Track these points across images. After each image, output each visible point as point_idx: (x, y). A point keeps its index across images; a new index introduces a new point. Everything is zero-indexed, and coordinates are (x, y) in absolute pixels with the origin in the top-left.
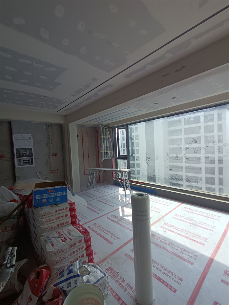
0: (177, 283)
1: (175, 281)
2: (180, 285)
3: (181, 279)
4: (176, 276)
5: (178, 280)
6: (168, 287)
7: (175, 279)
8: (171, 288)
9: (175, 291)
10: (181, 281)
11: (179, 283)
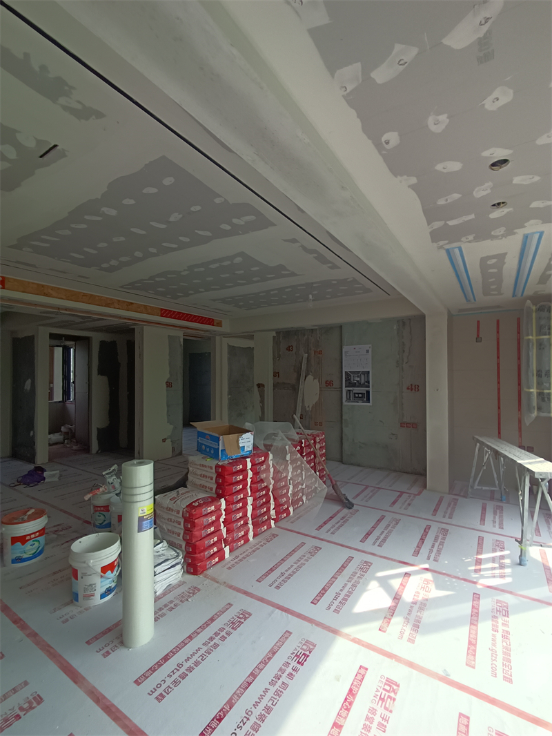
0: (154, 689)
1: (159, 686)
2: (149, 694)
3: (160, 698)
4: (170, 690)
5: (160, 691)
6: (148, 670)
7: (164, 687)
8: (145, 676)
9: (137, 682)
10: (157, 698)
11: (153, 692)
